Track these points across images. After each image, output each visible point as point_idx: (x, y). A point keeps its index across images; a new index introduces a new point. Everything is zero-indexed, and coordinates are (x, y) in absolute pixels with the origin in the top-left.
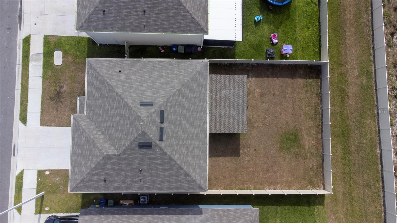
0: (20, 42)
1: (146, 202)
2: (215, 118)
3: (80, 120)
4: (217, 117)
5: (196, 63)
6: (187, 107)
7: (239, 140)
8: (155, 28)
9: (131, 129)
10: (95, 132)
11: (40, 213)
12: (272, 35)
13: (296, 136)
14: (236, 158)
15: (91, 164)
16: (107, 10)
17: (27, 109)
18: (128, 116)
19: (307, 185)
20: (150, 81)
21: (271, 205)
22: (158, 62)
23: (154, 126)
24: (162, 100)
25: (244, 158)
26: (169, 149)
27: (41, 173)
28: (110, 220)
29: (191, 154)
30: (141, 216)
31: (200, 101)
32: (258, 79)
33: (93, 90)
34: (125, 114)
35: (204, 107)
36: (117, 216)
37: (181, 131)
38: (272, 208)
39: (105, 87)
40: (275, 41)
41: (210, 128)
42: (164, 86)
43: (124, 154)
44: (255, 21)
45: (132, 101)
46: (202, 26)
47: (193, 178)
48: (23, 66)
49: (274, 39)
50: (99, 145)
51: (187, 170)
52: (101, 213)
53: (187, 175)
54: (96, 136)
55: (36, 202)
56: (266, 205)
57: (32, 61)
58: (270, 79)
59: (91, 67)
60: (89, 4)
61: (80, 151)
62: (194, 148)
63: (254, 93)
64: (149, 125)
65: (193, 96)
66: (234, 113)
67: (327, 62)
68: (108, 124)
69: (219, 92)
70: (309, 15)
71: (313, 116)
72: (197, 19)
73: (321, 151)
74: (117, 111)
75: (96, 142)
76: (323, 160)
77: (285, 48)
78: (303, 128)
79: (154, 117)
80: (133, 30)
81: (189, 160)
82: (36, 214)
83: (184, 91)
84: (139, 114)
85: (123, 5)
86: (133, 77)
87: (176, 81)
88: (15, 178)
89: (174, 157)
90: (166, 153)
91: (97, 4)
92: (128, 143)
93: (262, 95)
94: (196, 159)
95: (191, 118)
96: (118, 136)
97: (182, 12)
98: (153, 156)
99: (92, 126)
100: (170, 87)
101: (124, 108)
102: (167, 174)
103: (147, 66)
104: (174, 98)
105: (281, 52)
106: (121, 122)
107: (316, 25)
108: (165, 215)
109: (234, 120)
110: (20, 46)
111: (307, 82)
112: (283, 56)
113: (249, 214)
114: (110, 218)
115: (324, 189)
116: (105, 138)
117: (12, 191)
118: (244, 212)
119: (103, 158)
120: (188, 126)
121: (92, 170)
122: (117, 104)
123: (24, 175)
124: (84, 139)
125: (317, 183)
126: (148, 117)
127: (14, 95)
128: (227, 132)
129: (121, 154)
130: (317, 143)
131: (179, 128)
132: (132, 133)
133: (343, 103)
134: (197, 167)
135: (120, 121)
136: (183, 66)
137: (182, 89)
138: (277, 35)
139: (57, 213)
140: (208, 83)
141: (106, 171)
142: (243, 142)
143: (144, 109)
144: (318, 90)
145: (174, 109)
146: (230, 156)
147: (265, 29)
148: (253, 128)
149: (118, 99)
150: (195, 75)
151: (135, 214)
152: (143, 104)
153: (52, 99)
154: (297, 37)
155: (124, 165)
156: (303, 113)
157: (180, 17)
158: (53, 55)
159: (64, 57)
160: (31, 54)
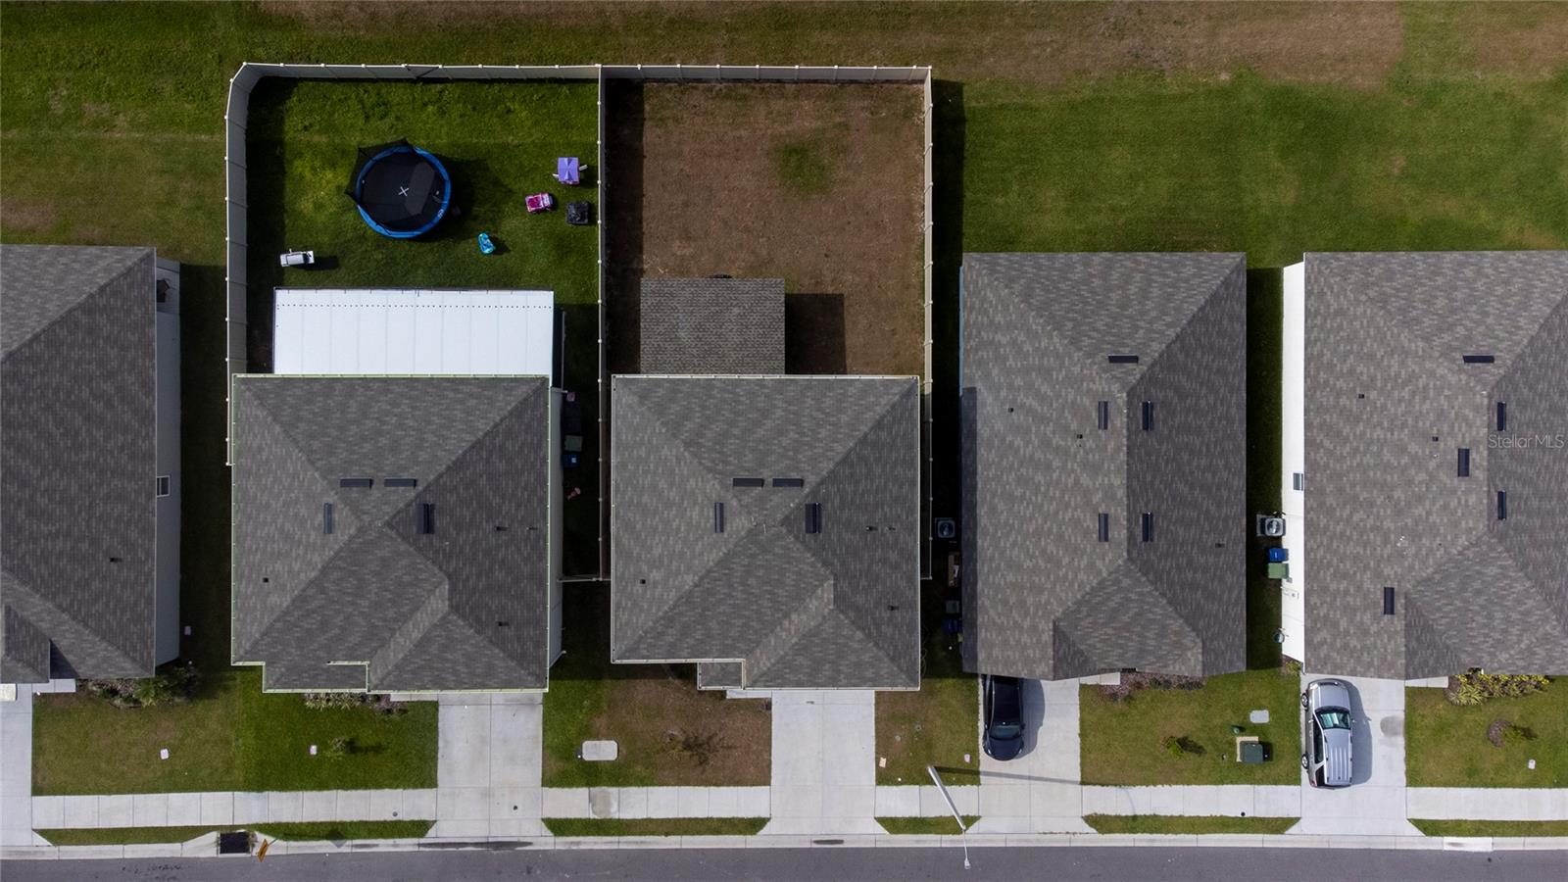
0: (562, 843)
1: (953, 523)
2: (748, 359)
3: (756, 671)
4: (746, 353)
5: (619, 406)
6: (726, 427)
7: (802, 295)
8: (535, 505)
9: (777, 550)
10: (784, 635)
11: (978, 773)
12: (530, 209)
13: (791, 151)
14: (846, 303)
15: (857, 639)
16: (497, 616)
17: (730, 819)
18: (748, 557)
19: (913, 123)
20: (666, 512)
21: (962, 219)
22: (619, 495)
23: (771, 500)
24: (711, 483)
25: (847, 284)
26: (821, 465)
27: (884, 778)
28: (987, 603)
29: (833, 416)
30: (979, 530)
31: (711, 397)
32: (646, 246)
33: (687, 643)
34: (744, 566)
35: (723, 385)
36: (980, 586)
37: (780, 439)
38: (968, 214)
39: (681, 614)
40: (545, 201)
41: (773, 371)
42: (677, 479)
43: (832, 564)
44: (494, 253)
45: (715, 550)
46: (530, 392)
47: (888, 412)
48: (621, 833)
49: (541, 204)
50: (812, 623)
51: (870, 425)
52: (973, 625)
53: (879, 425)
54: (793, 632)
55: (952, 784)
56: (961, 229)
57: (609, 813)
58: (646, 214)
59: (632, 651)
60: (484, 660)
61: (827, 667)
62: (820, 410)
63: (683, 258)
64: (767, 509)
65: (699, 412)
66: (736, 310)
67: (602, 68)
68: (766, 603)
69: (685, 348)
70: (474, 109)
71: (740, 104)
72: (513, 404)
73: (827, 85)
74: (736, 585)
75: (806, 629)
76: (852, 82)
77: (566, 177)
78: (769, 131)
79: (750, 500)
80: (542, 558)
81: (846, 419)
82: (978, 783)
83: (686, 435)
84: (743, 533)
85: (484, 579)
86: (657, 552)
87: (665, 451)
88: (894, 836)
89: (838, 453)
90: (832, 472)
91: (482, 641)
92: (809, 555)
93: (687, 237)
94: (845, 405)
95: (751, 416)
96: (793, 580)
97: (497, 439)
98: (837, 502)
99: (770, 642)
100: (680, 466)
101: (730, 569)
102: (877, 470)
103: (629, 520)
104: (706, 455)
105: (575, 185)
106: (761, 573)
107: (499, 92)
108: (976, 474)
109: (752, 311)
110: (572, 843)
111: (651, 119)
112: (587, 179)
113: (974, 277)
114: (983, 603)
115: (922, 82)
116: (796, 610)
117: (925, 841)
118: (971, 289)
119: (842, 612)
120: (769, 423)
121: (869, 636)
122: (719, 586)
123: (889, 816)
124: (800, 660)
125: (908, 98)
126: (749, 513)
127: (694, 850)
128: (783, 330)
129: (832, 573)
130: (808, 97)
131: (775, 444)
132: (785, 548)
133: (706, 24)
134: (863, 402)
135: (759, 577)
136: (627, 437)
137: (683, 437)
138: (531, 195)
139: (978, 734)
140: (666, 376)
141: (872, 606)
142: (806, 287)
143: (731, 524)
144: (671, 88)
145: (730, 456)
146: (842, 318)
147: (513, 226)
148: (772, 260)
149: (708, 583)
150: (649, 408)
151: (973, 545)
152: (720, 525)
153: (703, 762)
154: (533, 142)
155: (858, 567)
156: (732, 131)
157: (509, 445)
158: (593, 762)
159: (597, 737)
160: (592, 816)
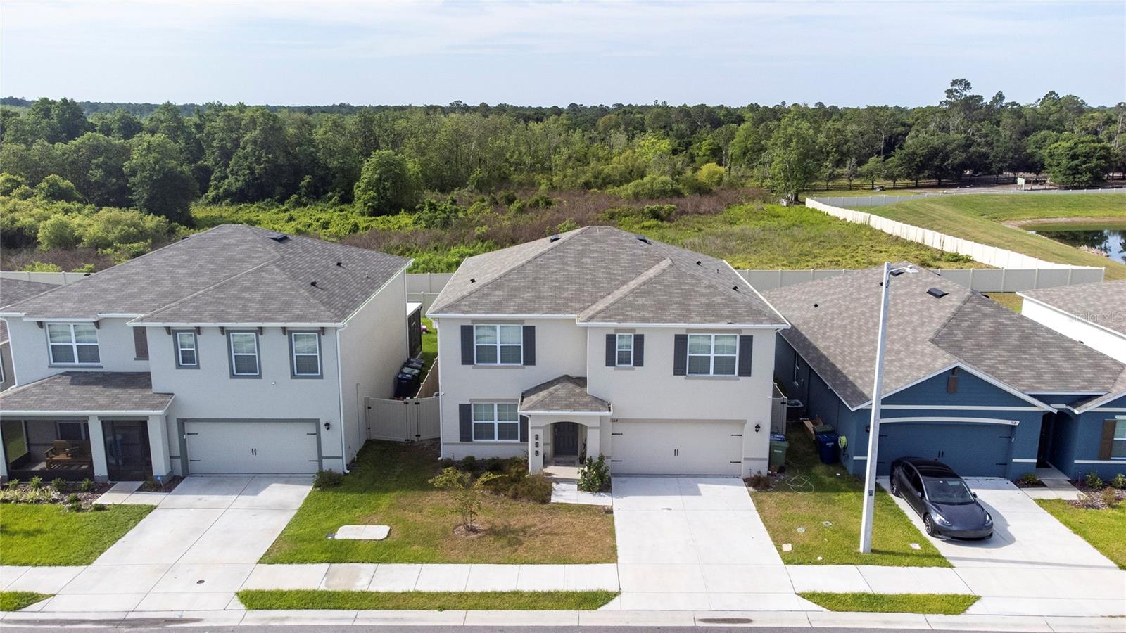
9: (609, 241)
18: (582, 246)
33: (515, 302)
39: (510, 281)
61: (675, 306)
68: (601, 275)
74: (570, 263)
96: (628, 260)
101: (564, 252)
116: (633, 279)
122: (553, 263)
135: (594, 257)
149: (542, 261)
